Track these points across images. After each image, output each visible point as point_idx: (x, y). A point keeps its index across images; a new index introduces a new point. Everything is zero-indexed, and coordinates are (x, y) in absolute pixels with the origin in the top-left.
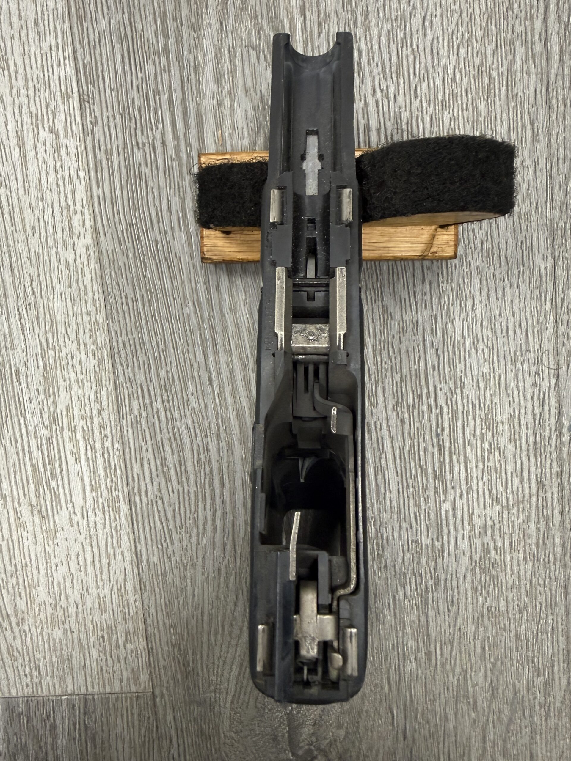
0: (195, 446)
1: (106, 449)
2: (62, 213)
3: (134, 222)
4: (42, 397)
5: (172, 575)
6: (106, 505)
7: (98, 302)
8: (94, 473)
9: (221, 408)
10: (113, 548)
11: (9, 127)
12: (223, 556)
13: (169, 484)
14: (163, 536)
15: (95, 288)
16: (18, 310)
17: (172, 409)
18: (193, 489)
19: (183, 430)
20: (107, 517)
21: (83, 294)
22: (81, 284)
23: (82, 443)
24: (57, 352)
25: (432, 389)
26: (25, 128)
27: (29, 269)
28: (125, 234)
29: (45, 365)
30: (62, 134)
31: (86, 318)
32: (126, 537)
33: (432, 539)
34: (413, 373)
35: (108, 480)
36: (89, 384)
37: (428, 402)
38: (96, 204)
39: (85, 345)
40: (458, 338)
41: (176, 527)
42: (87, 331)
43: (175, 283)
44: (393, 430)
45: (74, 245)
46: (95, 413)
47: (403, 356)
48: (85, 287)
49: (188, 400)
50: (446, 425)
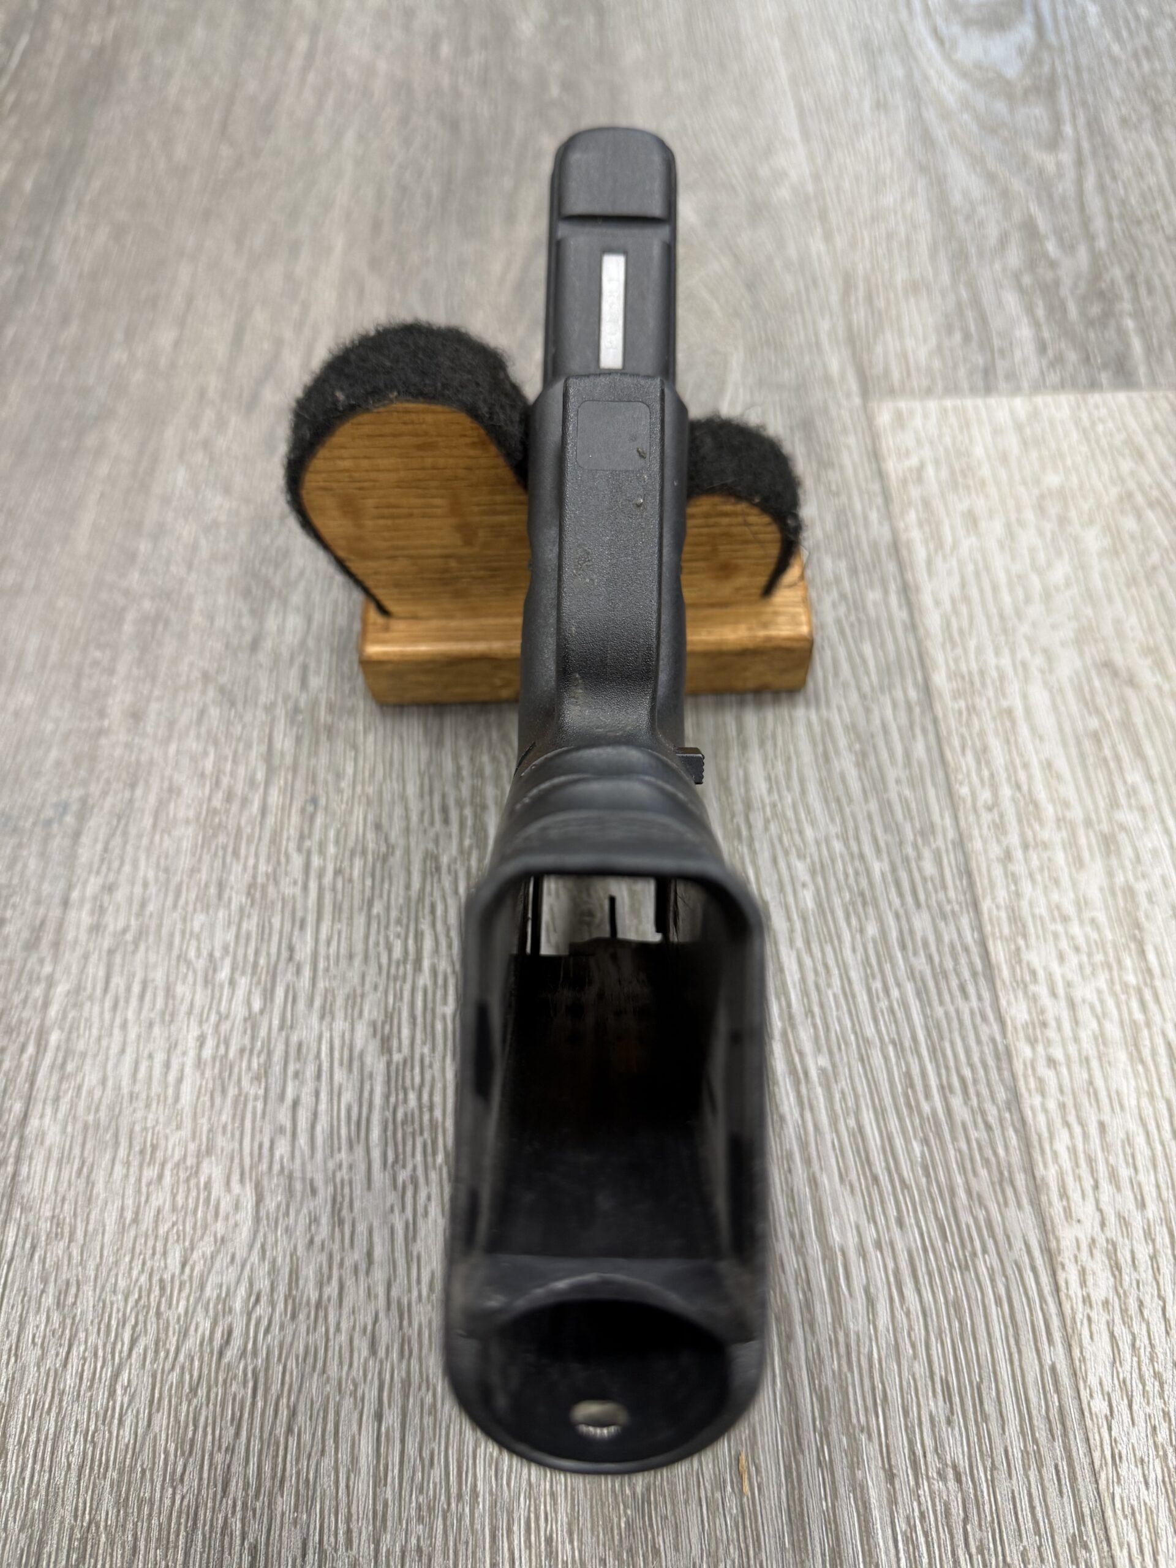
22: (1077, 1130)
31: (1058, 1054)
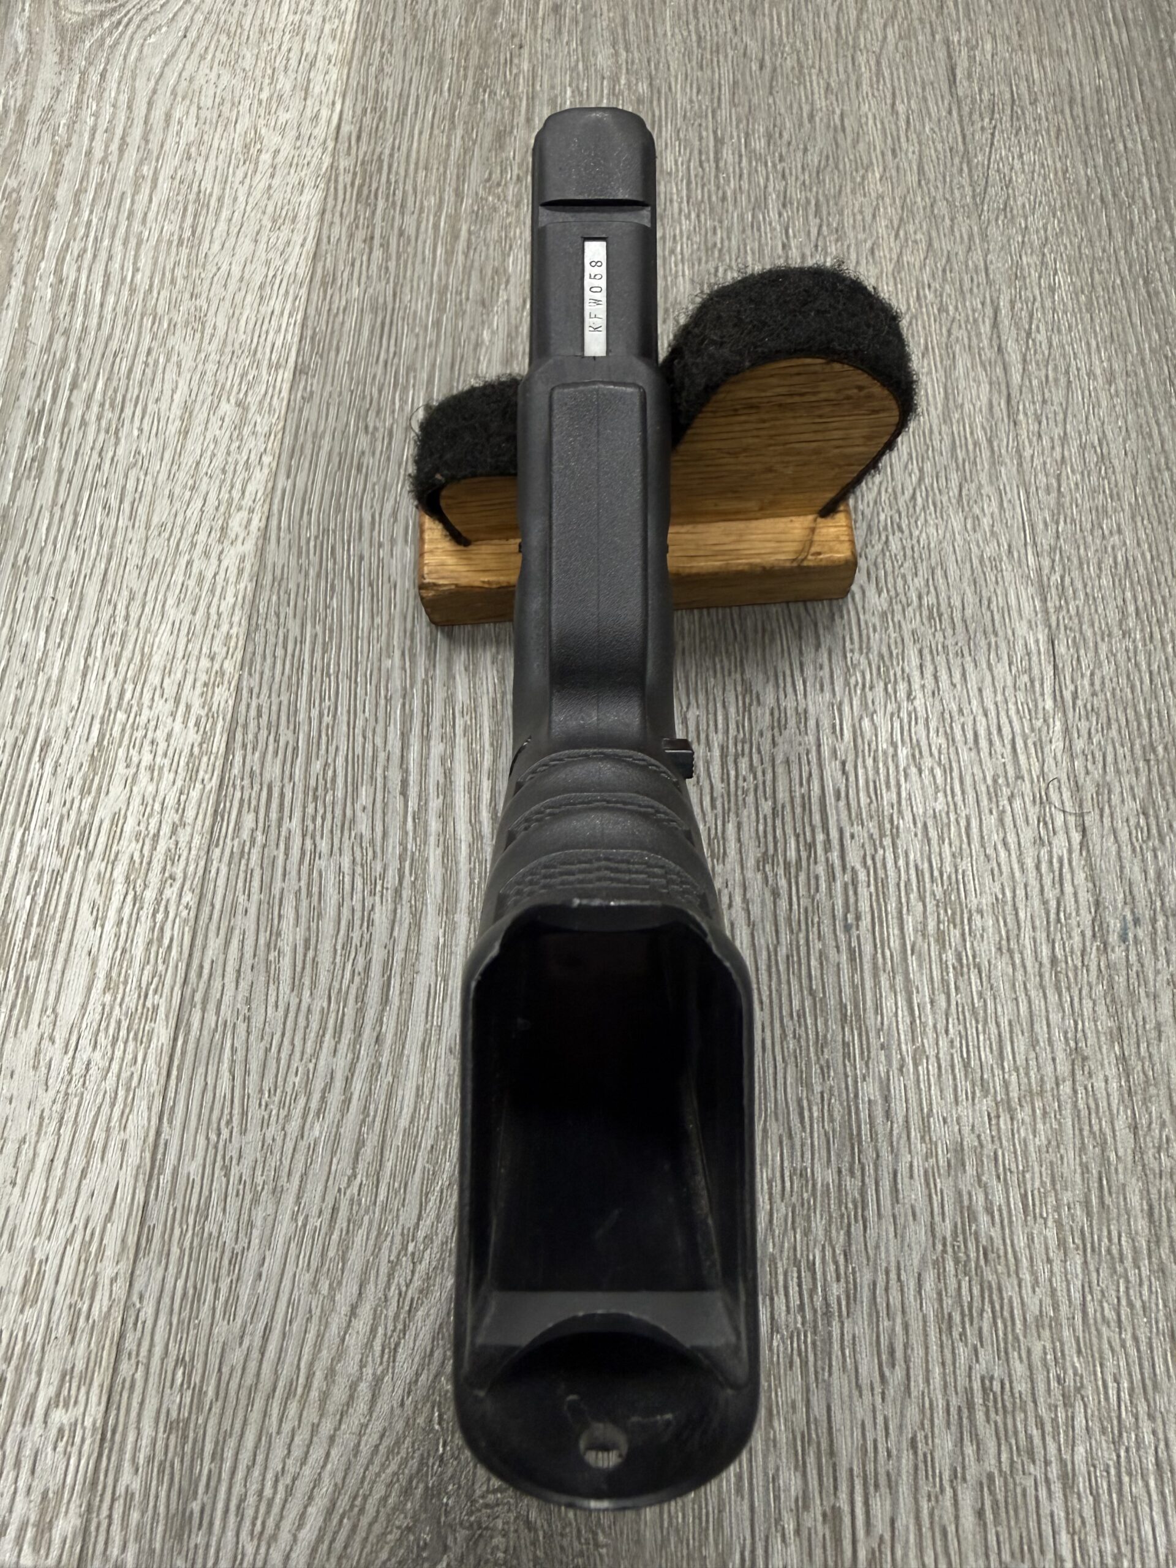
0: (346, 912)
1: (163, 903)
2: (217, 509)
3: (332, 526)
4: (75, 791)
5: (220, 1214)
6: (125, 1025)
7: (234, 640)
8: (124, 951)
9: (415, 839)
10: (108, 1130)
11: (176, 397)
12: (349, 1172)
13: (272, 987)
14: (226, 1111)
15: (236, 619)
16: (90, 643)
17: (318, 834)
18: (320, 1003)
19: (331, 879)
20: (118, 1054)
21: (211, 624)
23: (119, 888)
24: (132, 715)
25: (834, 834)
26: (200, 398)
27: (132, 580)
28: (312, 544)
29: (101, 736)
30: (253, 409)
32: (144, 1105)
33: (840, 1171)
34: (798, 801)
35: (149, 969)
36: (172, 775)
37: (827, 860)
38: (276, 501)
39: (188, 707)
40: (883, 745)
41: (261, 1091)
42: (199, 684)
43: (377, 620)
44: (756, 910)
45: (221, 552)
46: (166, 829)
47: (780, 770)
48: (219, 615)
49: (353, 820)
50: (864, 906)
